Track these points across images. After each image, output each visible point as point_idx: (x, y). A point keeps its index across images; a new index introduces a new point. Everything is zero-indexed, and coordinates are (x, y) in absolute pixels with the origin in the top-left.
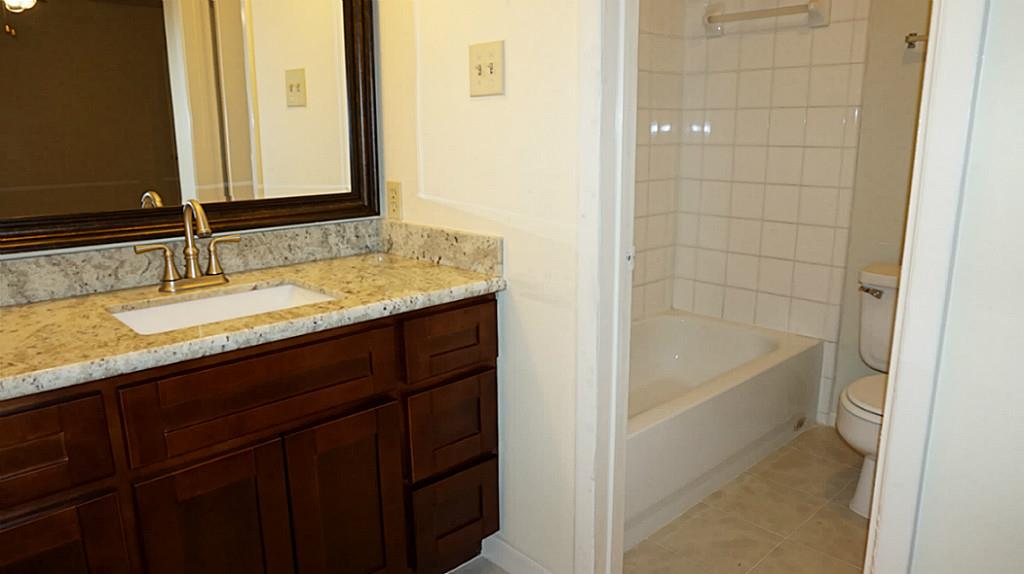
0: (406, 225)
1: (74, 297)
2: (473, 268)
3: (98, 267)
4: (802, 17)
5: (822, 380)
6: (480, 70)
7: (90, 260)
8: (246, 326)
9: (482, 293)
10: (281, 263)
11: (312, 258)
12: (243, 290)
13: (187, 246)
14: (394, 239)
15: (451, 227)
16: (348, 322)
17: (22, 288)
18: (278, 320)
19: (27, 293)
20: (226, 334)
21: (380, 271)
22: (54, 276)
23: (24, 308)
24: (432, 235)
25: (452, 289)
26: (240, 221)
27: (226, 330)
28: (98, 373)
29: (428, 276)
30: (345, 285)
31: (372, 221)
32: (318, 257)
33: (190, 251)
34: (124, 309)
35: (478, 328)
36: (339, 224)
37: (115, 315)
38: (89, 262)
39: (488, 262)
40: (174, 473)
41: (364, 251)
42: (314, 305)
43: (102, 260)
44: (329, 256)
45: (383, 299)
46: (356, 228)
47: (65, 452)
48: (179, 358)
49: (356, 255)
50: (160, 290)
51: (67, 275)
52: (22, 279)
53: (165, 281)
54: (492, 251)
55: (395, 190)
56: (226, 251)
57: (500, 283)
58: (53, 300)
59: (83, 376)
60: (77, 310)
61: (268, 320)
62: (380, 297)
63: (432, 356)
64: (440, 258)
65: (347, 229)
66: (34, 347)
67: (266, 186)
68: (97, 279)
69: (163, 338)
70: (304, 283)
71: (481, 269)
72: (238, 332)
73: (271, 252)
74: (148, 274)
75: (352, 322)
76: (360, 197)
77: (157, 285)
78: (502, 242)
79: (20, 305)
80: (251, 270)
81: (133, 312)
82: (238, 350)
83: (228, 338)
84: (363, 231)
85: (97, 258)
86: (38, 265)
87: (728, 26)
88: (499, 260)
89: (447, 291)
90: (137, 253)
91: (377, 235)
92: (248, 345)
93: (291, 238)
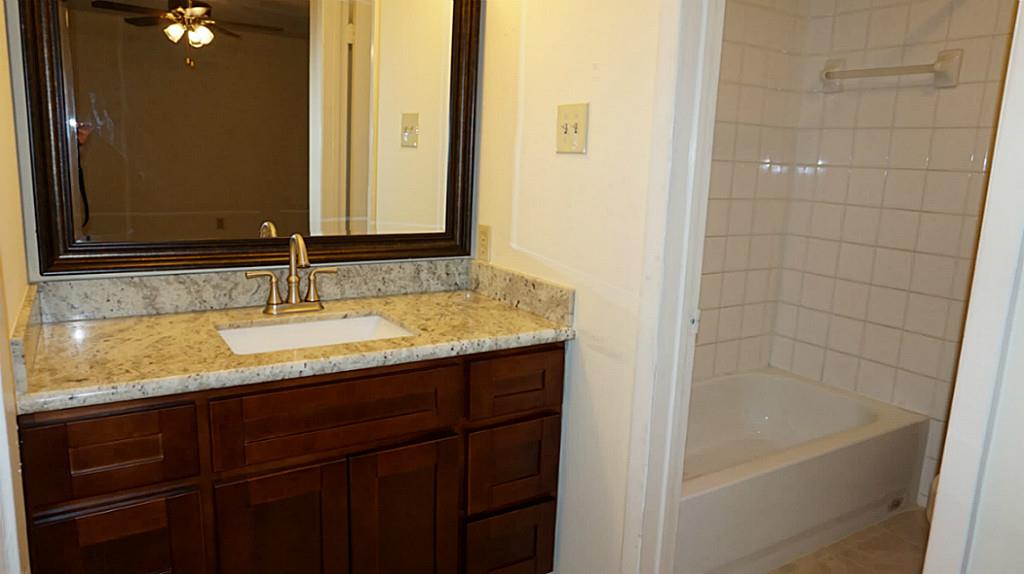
0: (492, 268)
1: (194, 311)
2: (547, 315)
3: (216, 287)
4: (928, 76)
5: (926, 460)
6: (566, 129)
7: (209, 281)
8: (323, 355)
9: (549, 341)
10: (375, 294)
11: (403, 291)
12: (336, 318)
13: (290, 275)
14: (481, 279)
15: (530, 275)
16: (416, 359)
17: (154, 300)
18: (353, 351)
19: (157, 306)
20: (306, 361)
21: (462, 310)
22: (179, 292)
23: (153, 319)
24: (513, 279)
25: (520, 335)
26: (341, 253)
27: (305, 357)
28: (193, 387)
29: (502, 320)
30: (424, 322)
31: (462, 260)
32: (409, 290)
33: (293, 279)
34: (231, 326)
35: (544, 373)
36: (431, 262)
37: (220, 332)
38: (209, 283)
39: (560, 311)
40: (249, 480)
41: (452, 288)
42: (389, 340)
43: (220, 281)
44: (420, 290)
45: (452, 340)
46: (447, 266)
47: (161, 451)
48: (262, 378)
49: (446, 291)
50: (265, 312)
51: (190, 293)
52: (154, 293)
53: (269, 304)
54: (565, 301)
55: (486, 232)
56: (325, 279)
57: (569, 332)
58: (177, 313)
59: (180, 387)
60: (192, 325)
61: (346, 351)
62: (450, 337)
63: (496, 397)
64: (518, 302)
65: (438, 266)
66: (149, 356)
67: (378, 223)
68: (215, 297)
69: (252, 360)
70: (389, 316)
71: (553, 317)
72: (315, 360)
73: (366, 283)
74: (256, 297)
75: (419, 359)
76: (453, 238)
77: (262, 306)
78: (574, 294)
79: (150, 316)
80: (347, 299)
81: (238, 330)
82: (314, 376)
83: (305, 365)
84: (452, 268)
85: (216, 279)
86: (169, 283)
87: (849, 82)
88: (570, 310)
89: (514, 336)
90: (248, 278)
91: (467, 274)
92: (322, 373)
93: (386, 272)
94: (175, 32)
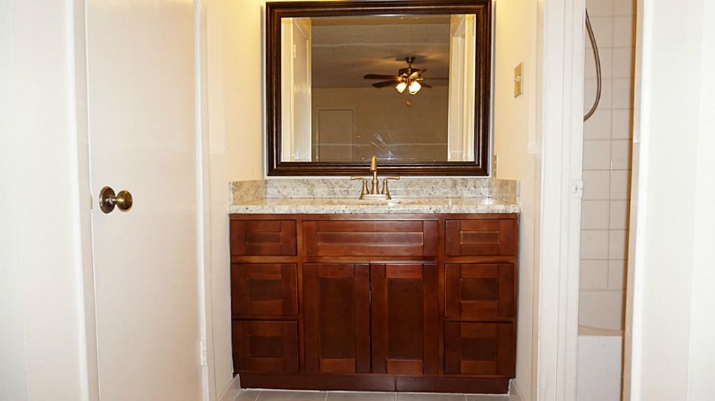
3: (341, 186)
7: (338, 183)
9: (501, 212)
10: (427, 196)
13: (373, 179)
19: (314, 194)
22: (324, 188)
28: (294, 211)
31: (483, 179)
33: (375, 181)
36: (463, 179)
40: (319, 264)
41: (478, 196)
44: (456, 196)
45: (433, 204)
46: (474, 182)
49: (474, 197)
50: (360, 198)
53: (362, 194)
54: (515, 188)
58: (322, 198)
59: (288, 210)
65: (468, 182)
68: (340, 191)
73: (422, 189)
76: (478, 165)
78: (519, 183)
79: (310, 198)
84: (478, 183)
85: (341, 182)
88: (517, 194)
90: (352, 180)
91: (488, 187)
92: (356, 213)
93: (434, 184)
94: (401, 87)
